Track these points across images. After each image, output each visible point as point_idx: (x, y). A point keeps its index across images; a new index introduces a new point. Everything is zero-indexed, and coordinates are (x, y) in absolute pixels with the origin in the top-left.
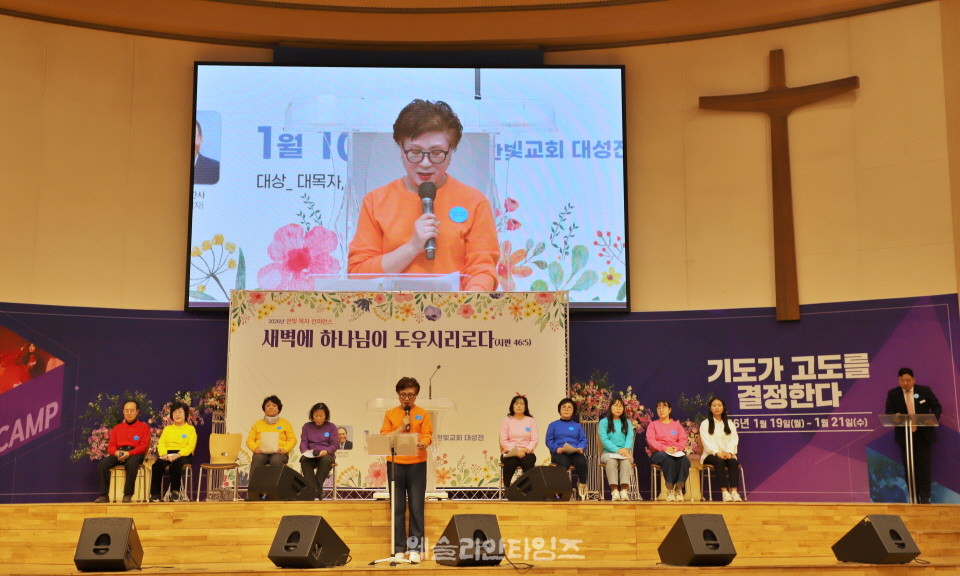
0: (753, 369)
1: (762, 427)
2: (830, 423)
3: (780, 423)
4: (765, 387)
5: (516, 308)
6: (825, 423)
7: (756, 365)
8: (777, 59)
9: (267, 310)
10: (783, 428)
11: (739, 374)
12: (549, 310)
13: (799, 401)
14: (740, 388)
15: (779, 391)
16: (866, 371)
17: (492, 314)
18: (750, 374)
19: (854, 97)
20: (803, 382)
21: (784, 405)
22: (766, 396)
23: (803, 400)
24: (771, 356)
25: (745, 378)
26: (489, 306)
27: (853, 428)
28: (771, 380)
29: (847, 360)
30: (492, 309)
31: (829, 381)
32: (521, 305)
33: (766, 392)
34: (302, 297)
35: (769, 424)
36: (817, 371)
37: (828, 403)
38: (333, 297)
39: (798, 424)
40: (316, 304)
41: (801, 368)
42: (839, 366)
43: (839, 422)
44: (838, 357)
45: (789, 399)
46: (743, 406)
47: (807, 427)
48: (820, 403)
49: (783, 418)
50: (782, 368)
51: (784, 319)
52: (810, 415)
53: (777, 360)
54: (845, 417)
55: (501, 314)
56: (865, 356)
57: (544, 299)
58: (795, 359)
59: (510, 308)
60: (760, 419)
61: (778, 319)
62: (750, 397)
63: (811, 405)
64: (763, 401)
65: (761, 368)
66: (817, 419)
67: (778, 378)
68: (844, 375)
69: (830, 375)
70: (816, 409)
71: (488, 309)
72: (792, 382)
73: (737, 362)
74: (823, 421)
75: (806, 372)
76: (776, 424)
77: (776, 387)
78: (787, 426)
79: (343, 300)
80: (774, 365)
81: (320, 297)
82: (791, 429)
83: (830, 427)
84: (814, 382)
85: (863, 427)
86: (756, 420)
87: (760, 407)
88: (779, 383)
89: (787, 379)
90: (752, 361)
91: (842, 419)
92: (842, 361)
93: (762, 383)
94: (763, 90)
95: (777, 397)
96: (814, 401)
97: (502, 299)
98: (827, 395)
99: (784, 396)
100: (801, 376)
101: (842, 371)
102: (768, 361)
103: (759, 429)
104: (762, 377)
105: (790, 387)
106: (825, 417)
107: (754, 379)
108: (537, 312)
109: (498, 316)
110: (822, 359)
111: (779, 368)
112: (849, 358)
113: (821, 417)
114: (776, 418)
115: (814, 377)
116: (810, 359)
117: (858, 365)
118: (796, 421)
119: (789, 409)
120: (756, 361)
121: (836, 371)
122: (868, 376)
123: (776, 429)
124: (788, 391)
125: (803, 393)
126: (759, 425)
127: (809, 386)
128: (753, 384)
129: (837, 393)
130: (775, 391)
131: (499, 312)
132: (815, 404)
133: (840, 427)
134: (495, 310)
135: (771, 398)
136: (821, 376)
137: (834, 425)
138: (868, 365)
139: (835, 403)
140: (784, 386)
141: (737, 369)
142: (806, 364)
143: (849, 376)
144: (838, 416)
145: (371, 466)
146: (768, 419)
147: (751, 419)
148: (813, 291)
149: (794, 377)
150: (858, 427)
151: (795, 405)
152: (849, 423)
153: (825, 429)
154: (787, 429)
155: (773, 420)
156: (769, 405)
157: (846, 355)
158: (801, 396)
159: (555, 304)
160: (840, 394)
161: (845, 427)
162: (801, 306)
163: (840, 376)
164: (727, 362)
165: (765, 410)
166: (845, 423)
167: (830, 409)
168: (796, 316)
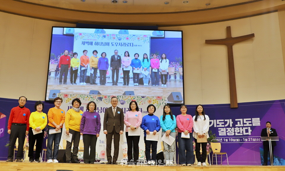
0: (223, 123)
1: (226, 141)
2: (248, 140)
3: (232, 140)
4: (227, 129)
5: (150, 101)
6: (246, 140)
7: (224, 122)
8: (229, 29)
9: (69, 100)
10: (233, 142)
11: (219, 125)
12: (161, 102)
13: (238, 133)
14: (219, 129)
15: (231, 130)
16: (259, 123)
17: (142, 103)
18: (222, 125)
19: (253, 40)
20: (239, 127)
21: (233, 134)
22: (227, 131)
23: (239, 133)
24: (229, 119)
25: (221, 126)
26: (141, 100)
27: (255, 141)
28: (229, 126)
29: (253, 120)
30: (142, 101)
31: (248, 127)
32: (151, 100)
33: (227, 130)
34: (80, 96)
35: (229, 140)
36: (244, 124)
37: (247, 134)
38: (90, 96)
39: (238, 140)
40: (85, 98)
41: (238, 123)
42: (250, 122)
43: (251, 140)
44: (250, 119)
45: (235, 132)
46: (220, 135)
47: (240, 142)
48: (245, 134)
49: (233, 138)
50: (232, 123)
51: (233, 107)
52: (241, 137)
53: (231, 120)
54: (253, 138)
55: (145, 103)
56: (259, 119)
57: (159, 98)
58: (236, 120)
59: (148, 101)
60: (225, 138)
61: (231, 107)
62: (222, 132)
63: (242, 134)
64: (227, 133)
65: (226, 123)
66: (244, 139)
67: (231, 126)
68: (252, 125)
69: (248, 125)
70: (243, 136)
71: (141, 101)
72: (236, 127)
73: (218, 121)
74: (246, 139)
75: (240, 124)
76: (231, 140)
77: (231, 128)
78: (234, 141)
79: (94, 97)
80: (230, 122)
81: (86, 96)
82: (235, 142)
83: (248, 141)
84: (243, 127)
85: (259, 141)
86: (224, 139)
87: (226, 135)
88: (231, 127)
89: (234, 126)
90: (223, 120)
91: (252, 138)
92: (251, 120)
93: (226, 127)
94: (224, 38)
95: (231, 132)
96: (243, 133)
97: (145, 98)
98: (247, 131)
99: (233, 131)
100: (238, 125)
101: (252, 123)
102: (228, 120)
103: (225, 142)
104: (226, 126)
105: (235, 129)
106: (246, 138)
107: (223, 126)
108: (157, 102)
109: (144, 104)
110: (245, 120)
111: (231, 123)
112: (253, 119)
113: (245, 138)
114: (231, 138)
115: (243, 125)
116: (241, 120)
117: (256, 122)
118: (237, 139)
119: (235, 135)
120: (224, 120)
121: (250, 124)
122: (260, 125)
123: (231, 142)
124: (234, 130)
125: (239, 130)
126: (225, 141)
127: (241, 128)
128: (223, 128)
129: (250, 131)
130: (230, 130)
131: (144, 102)
132: (243, 134)
133: (251, 141)
134: (143, 102)
135: (229, 132)
136: (245, 125)
137: (249, 140)
138: (260, 122)
139: (249, 133)
140: (233, 128)
141: (218, 123)
142: (240, 121)
143: (254, 125)
144: (250, 138)
145: (101, 152)
146: (228, 139)
147: (223, 139)
148: (242, 99)
149: (236, 126)
150: (257, 141)
151: (237, 134)
152: (254, 140)
153: (246, 142)
154: (234, 142)
155: (230, 139)
156: (228, 134)
157: (252, 119)
158: (239, 131)
159: (162, 100)
160: (251, 131)
161: (253, 141)
162: (238, 103)
163: (251, 125)
164: (215, 120)
165: (227, 136)
166: (253, 140)
167: (248, 135)
168: (237, 106)
